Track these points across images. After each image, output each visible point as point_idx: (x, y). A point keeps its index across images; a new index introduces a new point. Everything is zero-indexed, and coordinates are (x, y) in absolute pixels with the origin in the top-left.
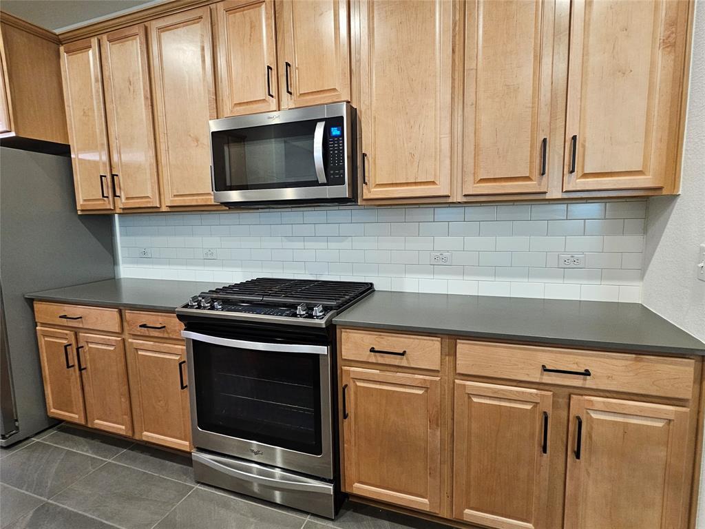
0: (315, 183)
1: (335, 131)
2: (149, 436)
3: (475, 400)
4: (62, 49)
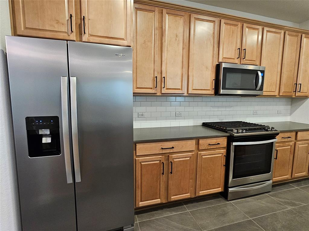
2: (202, 193)
3: (299, 146)
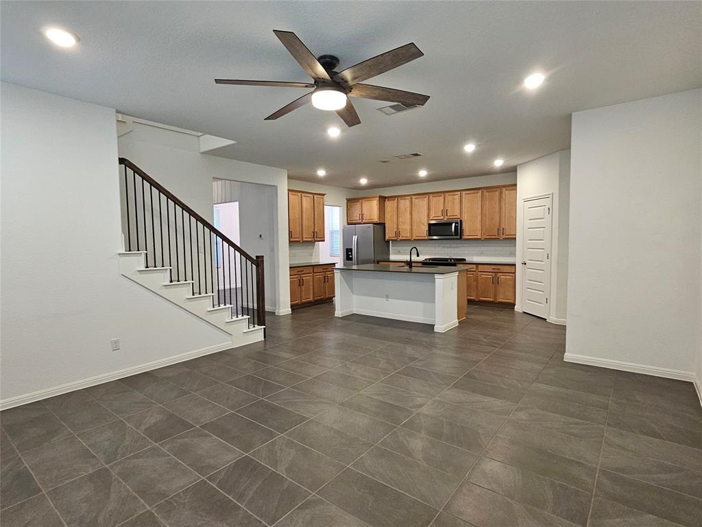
0: (453, 235)
1: (457, 225)
3: (482, 276)
4: (387, 200)
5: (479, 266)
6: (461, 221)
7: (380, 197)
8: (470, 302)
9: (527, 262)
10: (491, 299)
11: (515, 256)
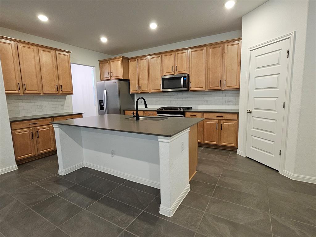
0: (181, 88)
1: (185, 79)
3: (207, 122)
4: (129, 61)
5: (205, 114)
6: (188, 75)
7: (123, 58)
8: (200, 145)
9: (253, 110)
10: (215, 143)
11: (239, 105)
